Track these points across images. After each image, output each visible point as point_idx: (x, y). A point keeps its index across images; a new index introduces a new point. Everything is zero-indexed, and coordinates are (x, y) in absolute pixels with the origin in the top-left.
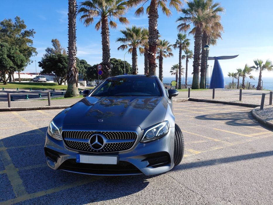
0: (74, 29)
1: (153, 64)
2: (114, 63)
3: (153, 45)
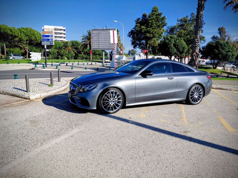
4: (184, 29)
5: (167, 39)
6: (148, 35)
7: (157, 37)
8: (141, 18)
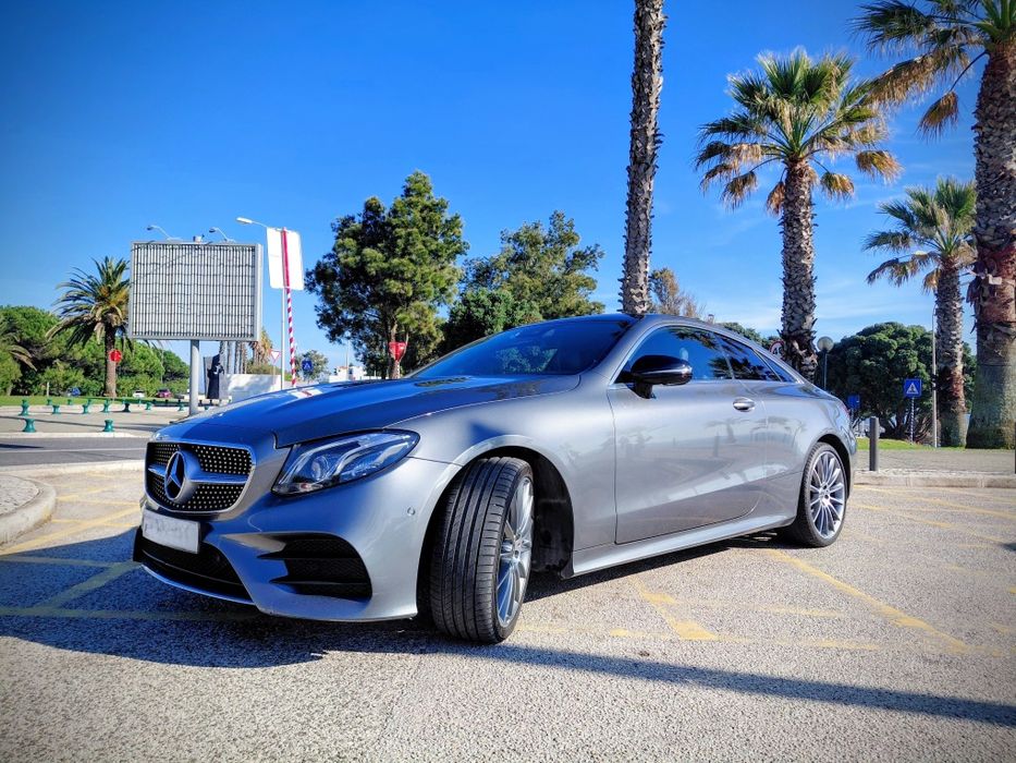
0: (642, 216)
1: (1001, 324)
2: (887, 340)
3: (997, 243)
4: (531, 274)
5: (479, 304)
6: (394, 286)
7: (432, 297)
8: (359, 220)
